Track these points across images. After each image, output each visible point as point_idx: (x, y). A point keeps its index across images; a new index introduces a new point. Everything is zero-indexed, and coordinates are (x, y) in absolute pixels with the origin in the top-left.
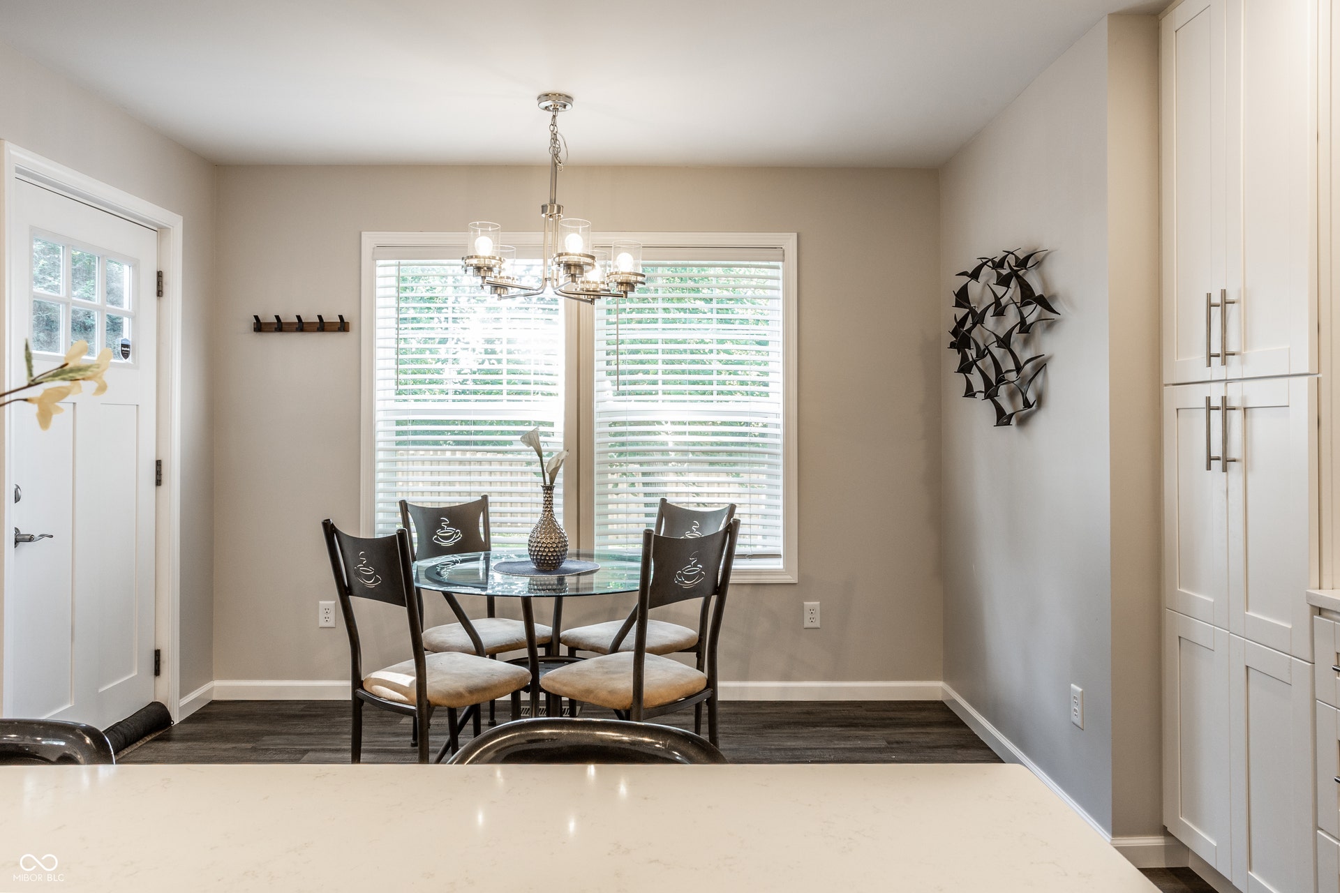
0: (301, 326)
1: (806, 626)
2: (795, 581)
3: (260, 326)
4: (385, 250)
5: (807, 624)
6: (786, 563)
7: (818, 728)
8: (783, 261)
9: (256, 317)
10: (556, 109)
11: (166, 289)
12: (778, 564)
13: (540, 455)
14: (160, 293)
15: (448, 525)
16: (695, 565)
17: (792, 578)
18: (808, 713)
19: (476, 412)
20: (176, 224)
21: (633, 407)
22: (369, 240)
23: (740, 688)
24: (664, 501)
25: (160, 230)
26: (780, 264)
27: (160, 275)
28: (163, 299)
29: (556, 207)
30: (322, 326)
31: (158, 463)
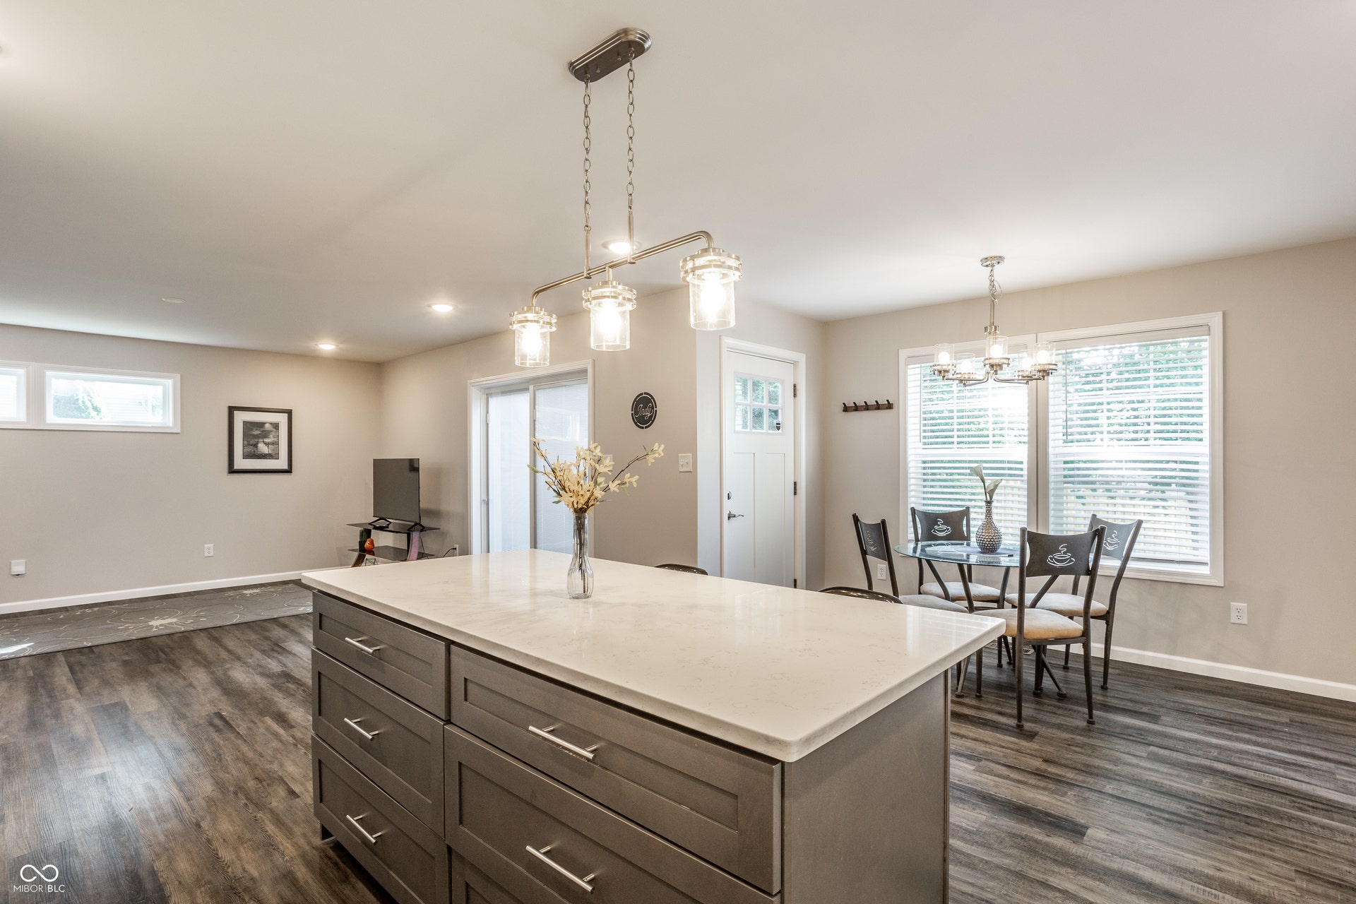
0: (867, 407)
1: (1232, 621)
2: (1221, 584)
3: (846, 409)
4: (913, 359)
5: (1234, 619)
6: (1212, 569)
7: (1226, 698)
8: (1209, 335)
9: (844, 404)
10: (993, 266)
11: (798, 393)
12: (1205, 570)
13: (983, 481)
14: (795, 395)
15: (942, 524)
16: (1065, 553)
17: (1219, 582)
18: (1227, 688)
19: (969, 455)
20: (802, 358)
21: (1077, 451)
22: (903, 354)
23: (1168, 660)
24: (1094, 516)
25: (795, 363)
26: (1207, 337)
27: (795, 386)
28: (797, 398)
29: (993, 327)
30: (878, 407)
31: (795, 483)
